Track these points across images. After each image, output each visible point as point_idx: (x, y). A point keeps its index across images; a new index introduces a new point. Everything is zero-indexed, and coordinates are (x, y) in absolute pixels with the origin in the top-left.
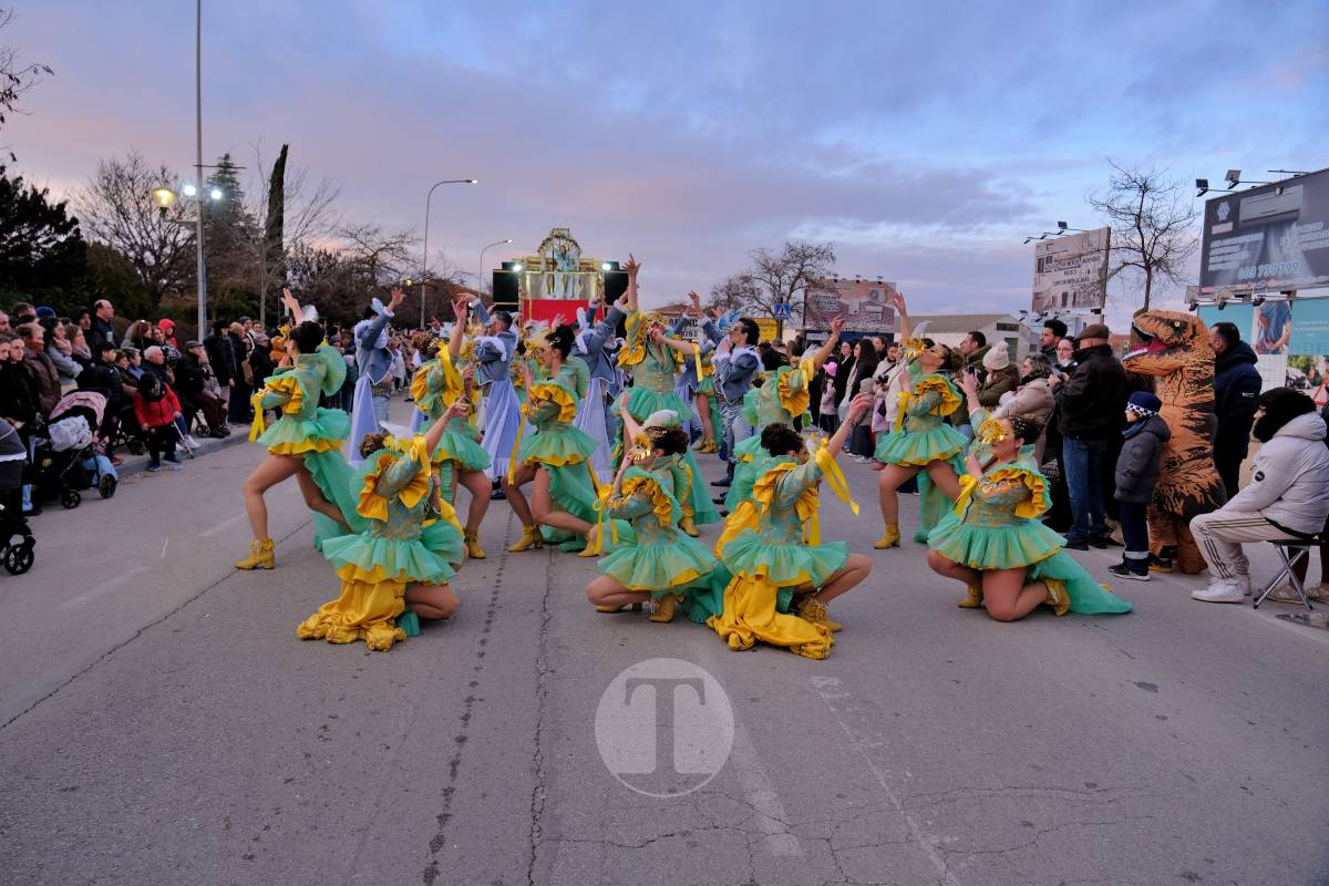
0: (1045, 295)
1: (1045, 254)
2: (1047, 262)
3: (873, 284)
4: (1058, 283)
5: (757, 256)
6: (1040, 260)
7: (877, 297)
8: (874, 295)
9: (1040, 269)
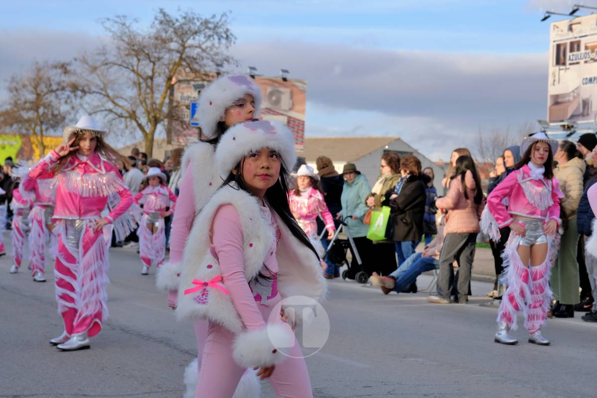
0: (571, 98)
1: (567, 38)
2: (572, 50)
3: (273, 81)
4: (591, 80)
5: (116, 28)
6: (558, 46)
7: (278, 102)
8: (274, 98)
9: (560, 60)
